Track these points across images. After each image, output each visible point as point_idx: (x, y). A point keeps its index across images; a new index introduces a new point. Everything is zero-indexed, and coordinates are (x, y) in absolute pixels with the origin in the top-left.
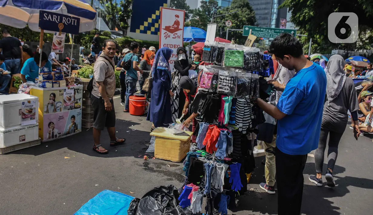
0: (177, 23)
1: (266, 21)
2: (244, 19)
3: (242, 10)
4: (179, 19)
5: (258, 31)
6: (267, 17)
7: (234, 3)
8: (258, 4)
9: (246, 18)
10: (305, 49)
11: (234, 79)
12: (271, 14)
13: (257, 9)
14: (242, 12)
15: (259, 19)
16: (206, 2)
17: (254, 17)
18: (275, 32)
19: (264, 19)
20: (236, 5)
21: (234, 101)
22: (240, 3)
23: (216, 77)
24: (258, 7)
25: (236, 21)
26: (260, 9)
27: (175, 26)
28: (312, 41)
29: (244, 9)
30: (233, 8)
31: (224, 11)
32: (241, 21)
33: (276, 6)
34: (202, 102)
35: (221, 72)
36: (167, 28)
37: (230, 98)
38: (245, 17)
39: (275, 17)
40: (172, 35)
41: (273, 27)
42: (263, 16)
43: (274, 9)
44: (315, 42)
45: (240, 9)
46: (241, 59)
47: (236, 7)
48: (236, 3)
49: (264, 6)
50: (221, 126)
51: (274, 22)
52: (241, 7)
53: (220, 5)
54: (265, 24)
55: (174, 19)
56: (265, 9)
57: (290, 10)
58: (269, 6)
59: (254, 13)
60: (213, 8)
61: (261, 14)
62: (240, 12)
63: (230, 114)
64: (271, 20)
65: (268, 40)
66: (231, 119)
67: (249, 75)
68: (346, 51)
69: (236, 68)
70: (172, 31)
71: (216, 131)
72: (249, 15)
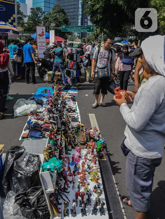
0: (43, 32)
1: (75, 20)
2: (61, 20)
3: (59, 14)
4: (43, 31)
5: (71, 28)
6: (75, 17)
7: (53, 9)
8: (69, 9)
9: (63, 19)
10: (100, 38)
11: (76, 50)
12: (78, 15)
13: (68, 12)
14: (60, 15)
15: (70, 19)
16: (34, 9)
17: (68, 19)
18: (81, 28)
19: (73, 19)
20: (56, 11)
21: (76, 55)
22: (58, 9)
23: (72, 50)
24: (69, 11)
25: (56, 22)
26: (71, 12)
27: (42, 34)
28: (103, 33)
29: (61, 14)
30: (54, 13)
31: (48, 15)
32: (60, 22)
33: (80, 10)
34: (69, 56)
35: (73, 49)
36: (39, 35)
37: (76, 54)
38: (61, 19)
39: (80, 17)
40: (41, 37)
41: (79, 24)
42: (72, 17)
43: (79, 12)
44: (105, 33)
45: (58, 14)
46: (78, 46)
47: (55, 12)
48: (55, 9)
49: (72, 10)
50: (74, 61)
51: (80, 21)
52: (58, 12)
53: (43, 10)
54: (74, 22)
55: (42, 31)
56: (73, 12)
57: (89, 15)
58: (76, 10)
59: (67, 16)
60: (39, 13)
61: (71, 16)
62: (58, 16)
63: (76, 58)
64: (78, 19)
65: (77, 33)
66: (76, 59)
67: (79, 49)
68: (122, 38)
69: (76, 47)
70: (41, 36)
71: (73, 62)
72: (64, 17)
